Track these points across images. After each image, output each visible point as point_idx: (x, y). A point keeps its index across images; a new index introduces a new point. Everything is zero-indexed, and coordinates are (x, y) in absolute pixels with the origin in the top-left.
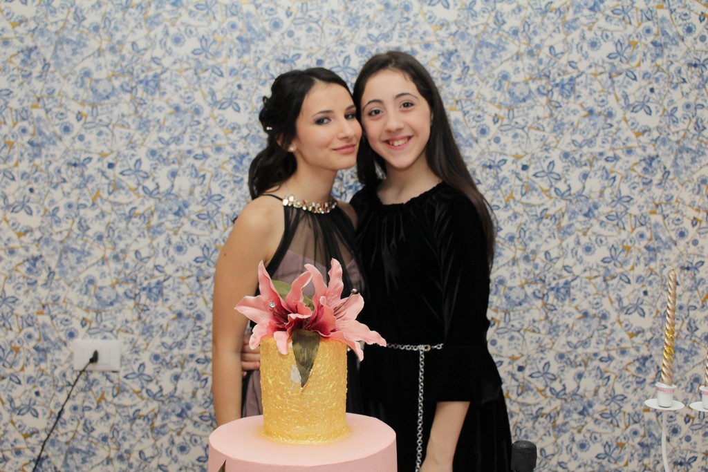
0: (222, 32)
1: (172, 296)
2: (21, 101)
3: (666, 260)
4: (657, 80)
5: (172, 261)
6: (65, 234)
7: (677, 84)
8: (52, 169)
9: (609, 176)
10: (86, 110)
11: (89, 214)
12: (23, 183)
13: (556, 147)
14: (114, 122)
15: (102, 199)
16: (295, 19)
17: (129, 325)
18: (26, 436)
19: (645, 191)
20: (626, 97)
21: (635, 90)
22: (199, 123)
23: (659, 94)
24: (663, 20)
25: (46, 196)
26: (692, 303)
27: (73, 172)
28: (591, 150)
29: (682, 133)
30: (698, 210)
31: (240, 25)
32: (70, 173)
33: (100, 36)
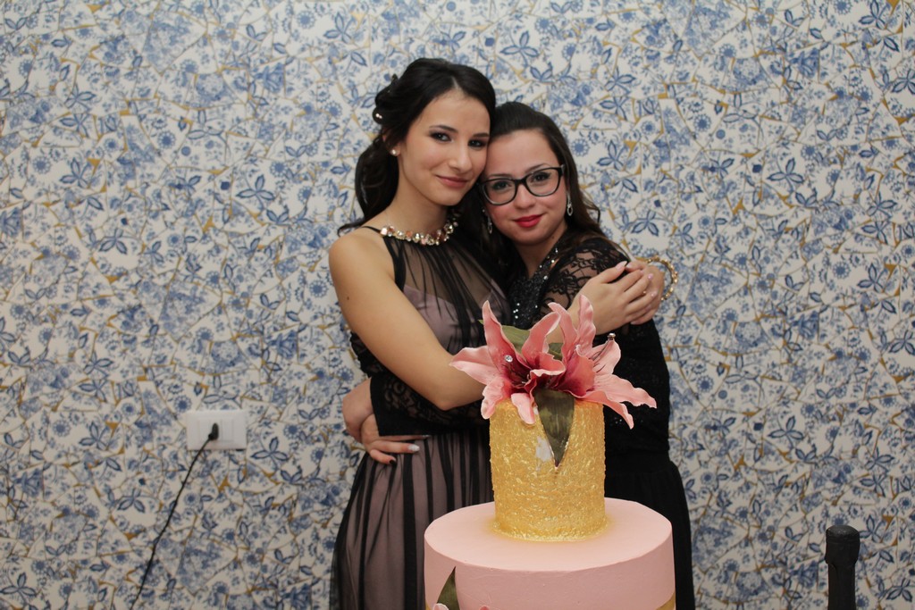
0: (362, 7)
1: (310, 350)
2: (107, 107)
5: (309, 305)
6: (170, 275)
8: (149, 192)
9: (864, 176)
10: (191, 115)
11: (200, 249)
12: (113, 213)
13: (796, 141)
14: (226, 129)
15: (215, 229)
17: (256, 389)
18: (130, 536)
19: (912, 194)
20: (885, 73)
21: (897, 63)
22: (337, 126)
25: (143, 227)
27: (177, 196)
28: (841, 143)
32: (173, 197)
33: (205, 18)
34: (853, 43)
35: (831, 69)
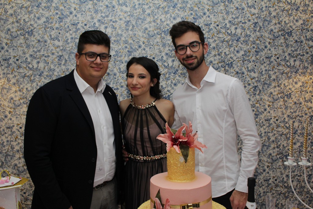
0: (123, 49)
3: (261, 118)
4: (257, 62)
7: (263, 64)
16: (146, 45)
19: (254, 97)
20: (248, 68)
21: (250, 66)
22: (115, 78)
23: (258, 67)
24: (258, 44)
26: (269, 131)
29: (264, 79)
30: (270, 102)
31: (128, 47)
34: (240, 60)
35: (235, 66)
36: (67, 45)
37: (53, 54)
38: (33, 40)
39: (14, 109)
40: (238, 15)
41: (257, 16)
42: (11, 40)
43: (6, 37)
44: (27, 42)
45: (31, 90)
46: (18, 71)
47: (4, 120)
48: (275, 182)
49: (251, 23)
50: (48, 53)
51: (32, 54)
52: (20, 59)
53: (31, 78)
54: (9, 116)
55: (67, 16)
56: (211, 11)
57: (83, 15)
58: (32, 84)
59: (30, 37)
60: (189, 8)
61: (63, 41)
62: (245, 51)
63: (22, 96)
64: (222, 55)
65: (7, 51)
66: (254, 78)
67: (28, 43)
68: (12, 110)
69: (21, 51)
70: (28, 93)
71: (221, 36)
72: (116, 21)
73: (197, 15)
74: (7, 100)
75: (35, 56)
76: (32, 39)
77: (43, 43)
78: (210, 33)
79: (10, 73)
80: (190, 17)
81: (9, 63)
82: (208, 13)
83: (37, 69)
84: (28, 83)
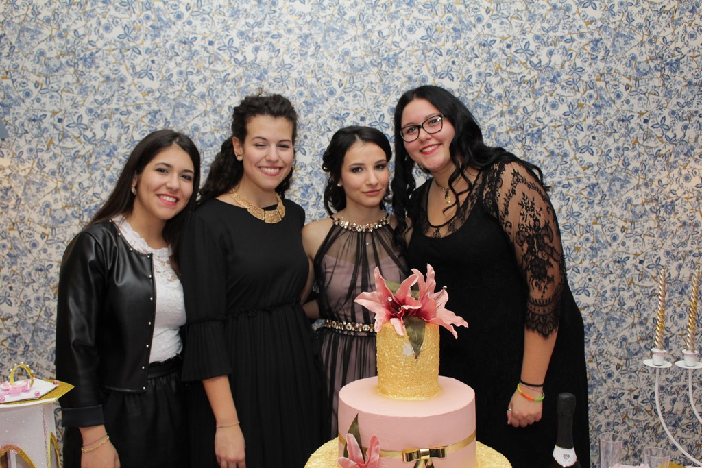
3: (604, 256)
4: (597, 131)
7: (611, 133)
9: (565, 198)
16: (345, 88)
19: (590, 208)
20: (576, 143)
21: (582, 138)
23: (599, 140)
24: (601, 88)
26: (621, 286)
29: (614, 168)
30: (625, 221)
31: (306, 93)
33: (206, 102)
34: (559, 126)
35: (548, 139)
36: (169, 89)
37: (138, 107)
38: (94, 77)
39: (53, 228)
40: (556, 22)
41: (599, 26)
42: (47, 77)
43: (36, 69)
44: (81, 80)
45: (89, 188)
46: (61, 144)
47: (30, 252)
48: (635, 401)
49: (584, 41)
50: (127, 106)
51: (92, 107)
52: (66, 119)
53: (89, 161)
54: (42, 243)
55: (169, 23)
56: (495, 13)
57: (206, 22)
58: (91, 174)
59: (88, 70)
60: (443, 7)
61: (160, 78)
62: (570, 105)
63: (70, 201)
64: (518, 114)
65: (38, 100)
66: (589, 166)
67: (84, 83)
68: (48, 231)
69: (67, 100)
70: (82, 194)
71: (515, 69)
72: (280, 36)
73: (461, 22)
74: (38, 209)
75: (99, 112)
76: (94, 74)
77: (116, 82)
78: (491, 64)
79: (45, 149)
80: (446, 27)
81: (43, 126)
82: (486, 18)
83: (102, 140)
84: (83, 171)
